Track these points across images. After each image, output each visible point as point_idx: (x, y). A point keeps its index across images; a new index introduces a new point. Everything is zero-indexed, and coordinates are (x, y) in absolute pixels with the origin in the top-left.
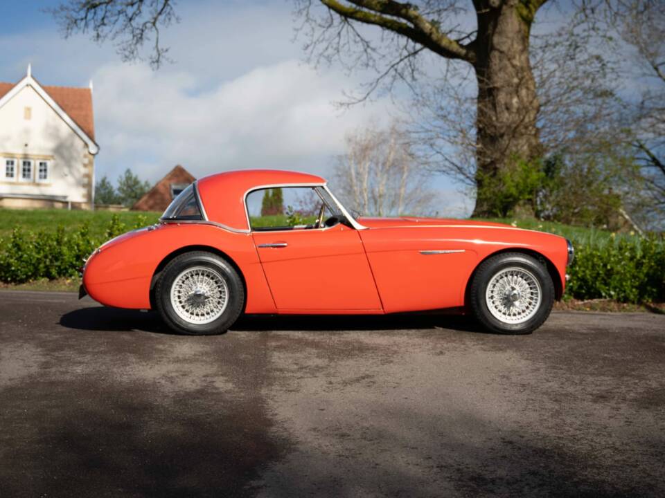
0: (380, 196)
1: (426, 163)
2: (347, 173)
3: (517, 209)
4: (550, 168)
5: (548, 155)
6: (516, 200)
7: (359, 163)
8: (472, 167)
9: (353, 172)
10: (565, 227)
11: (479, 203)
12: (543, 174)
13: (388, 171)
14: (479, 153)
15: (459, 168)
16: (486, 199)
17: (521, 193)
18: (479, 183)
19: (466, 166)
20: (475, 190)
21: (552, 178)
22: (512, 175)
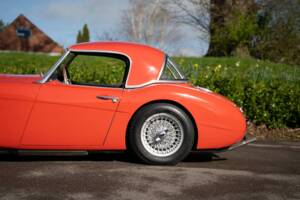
0: (150, 36)
1: (175, 17)
2: (129, 21)
3: (238, 50)
4: (262, 21)
5: (259, 12)
6: (237, 43)
7: (136, 15)
8: (207, 20)
9: (133, 21)
10: (273, 64)
11: (212, 46)
12: (256, 25)
13: (154, 21)
14: (212, 10)
15: (198, 21)
16: (216, 44)
17: (241, 39)
18: (212, 32)
19: (203, 19)
20: (209, 37)
21: (263, 28)
22: (235, 26)
